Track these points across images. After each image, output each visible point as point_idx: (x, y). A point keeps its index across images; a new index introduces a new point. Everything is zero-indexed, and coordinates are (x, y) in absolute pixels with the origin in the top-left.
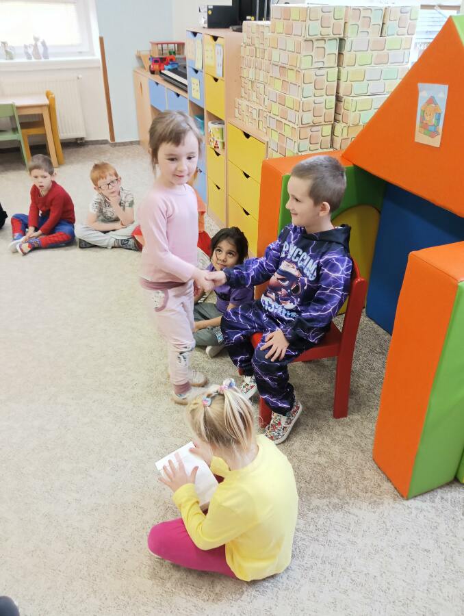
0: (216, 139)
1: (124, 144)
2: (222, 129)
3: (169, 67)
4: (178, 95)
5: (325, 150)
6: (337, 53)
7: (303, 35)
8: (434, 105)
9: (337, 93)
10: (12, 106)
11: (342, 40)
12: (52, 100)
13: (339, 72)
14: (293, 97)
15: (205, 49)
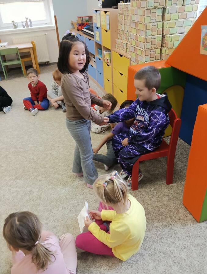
0: (107, 59)
2: (110, 54)
3: (86, 27)
4: (90, 40)
5: (157, 60)
6: (162, 14)
7: (146, 7)
9: (163, 33)
10: (17, 48)
11: (164, 9)
12: (34, 45)
13: (163, 24)
14: (142, 36)
15: (101, 17)
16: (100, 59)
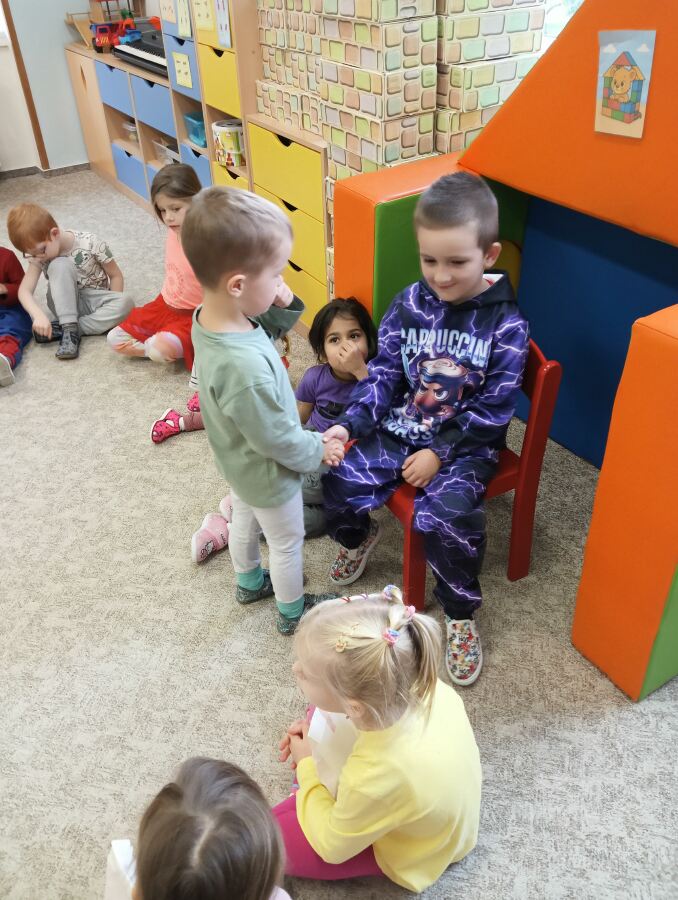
0: (228, 151)
1: (64, 171)
2: (237, 133)
3: (127, 38)
4: (151, 84)
5: (426, 156)
8: (629, 68)
9: (439, 59)
13: (440, 24)
14: (369, 70)
16: (197, 154)
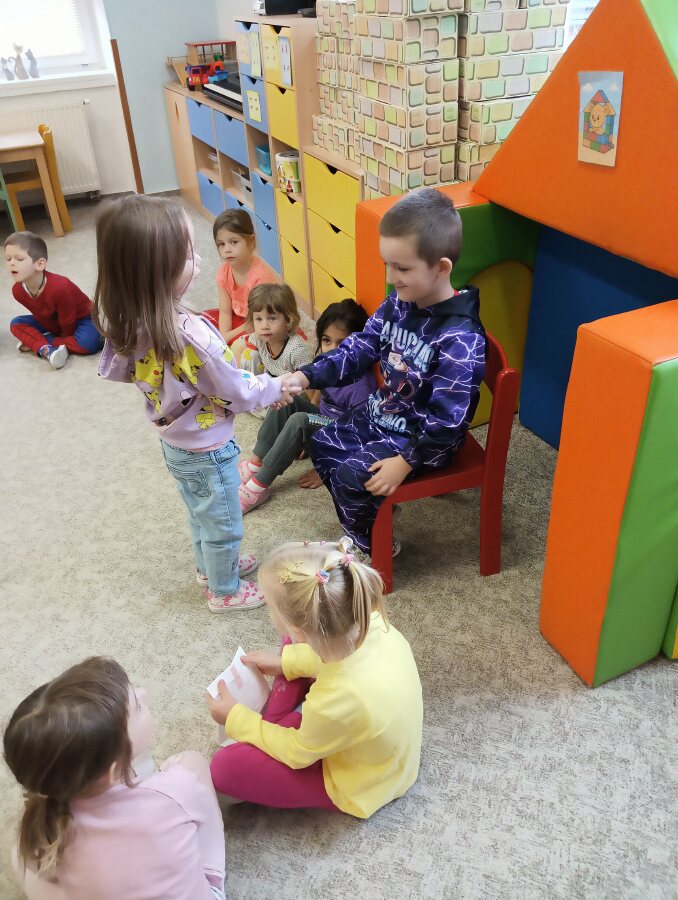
0: (288, 178)
2: (297, 163)
3: (216, 78)
4: (230, 118)
5: (447, 184)
6: (456, 36)
7: (405, 12)
8: (603, 104)
9: (461, 96)
11: (462, 19)
12: (48, 138)
13: (461, 66)
14: (396, 106)
15: (264, 45)
16: (264, 182)
